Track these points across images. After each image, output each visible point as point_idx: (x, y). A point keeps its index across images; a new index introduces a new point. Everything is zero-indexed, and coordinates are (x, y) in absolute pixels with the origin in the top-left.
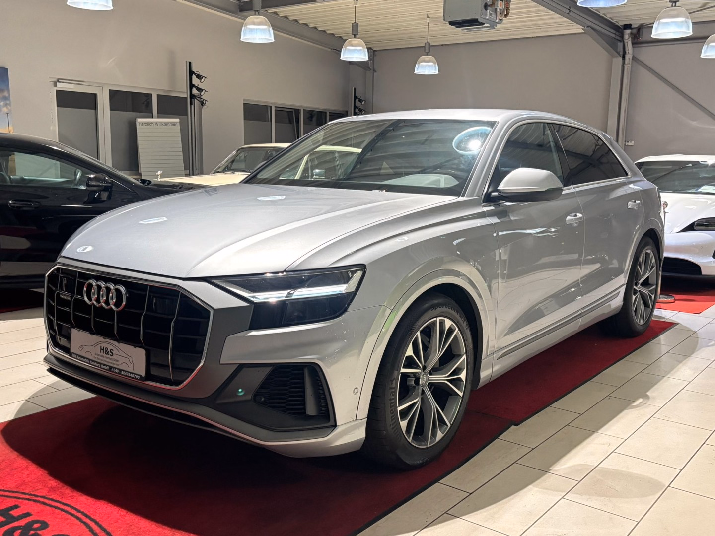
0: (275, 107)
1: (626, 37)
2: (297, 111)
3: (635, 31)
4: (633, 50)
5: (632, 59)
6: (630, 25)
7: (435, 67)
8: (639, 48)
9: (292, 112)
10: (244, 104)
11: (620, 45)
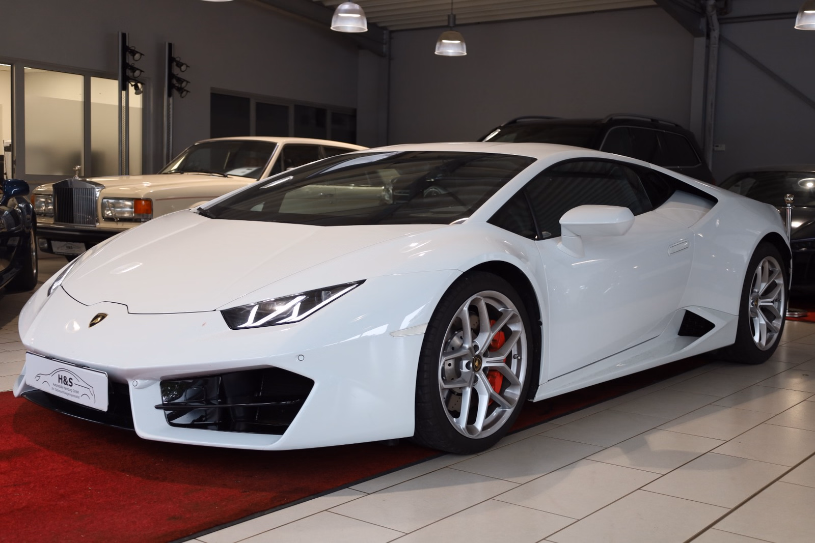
0: (257, 102)
2: (284, 107)
4: (720, 28)
7: (462, 46)
8: (726, 25)
10: (213, 95)
11: (703, 21)
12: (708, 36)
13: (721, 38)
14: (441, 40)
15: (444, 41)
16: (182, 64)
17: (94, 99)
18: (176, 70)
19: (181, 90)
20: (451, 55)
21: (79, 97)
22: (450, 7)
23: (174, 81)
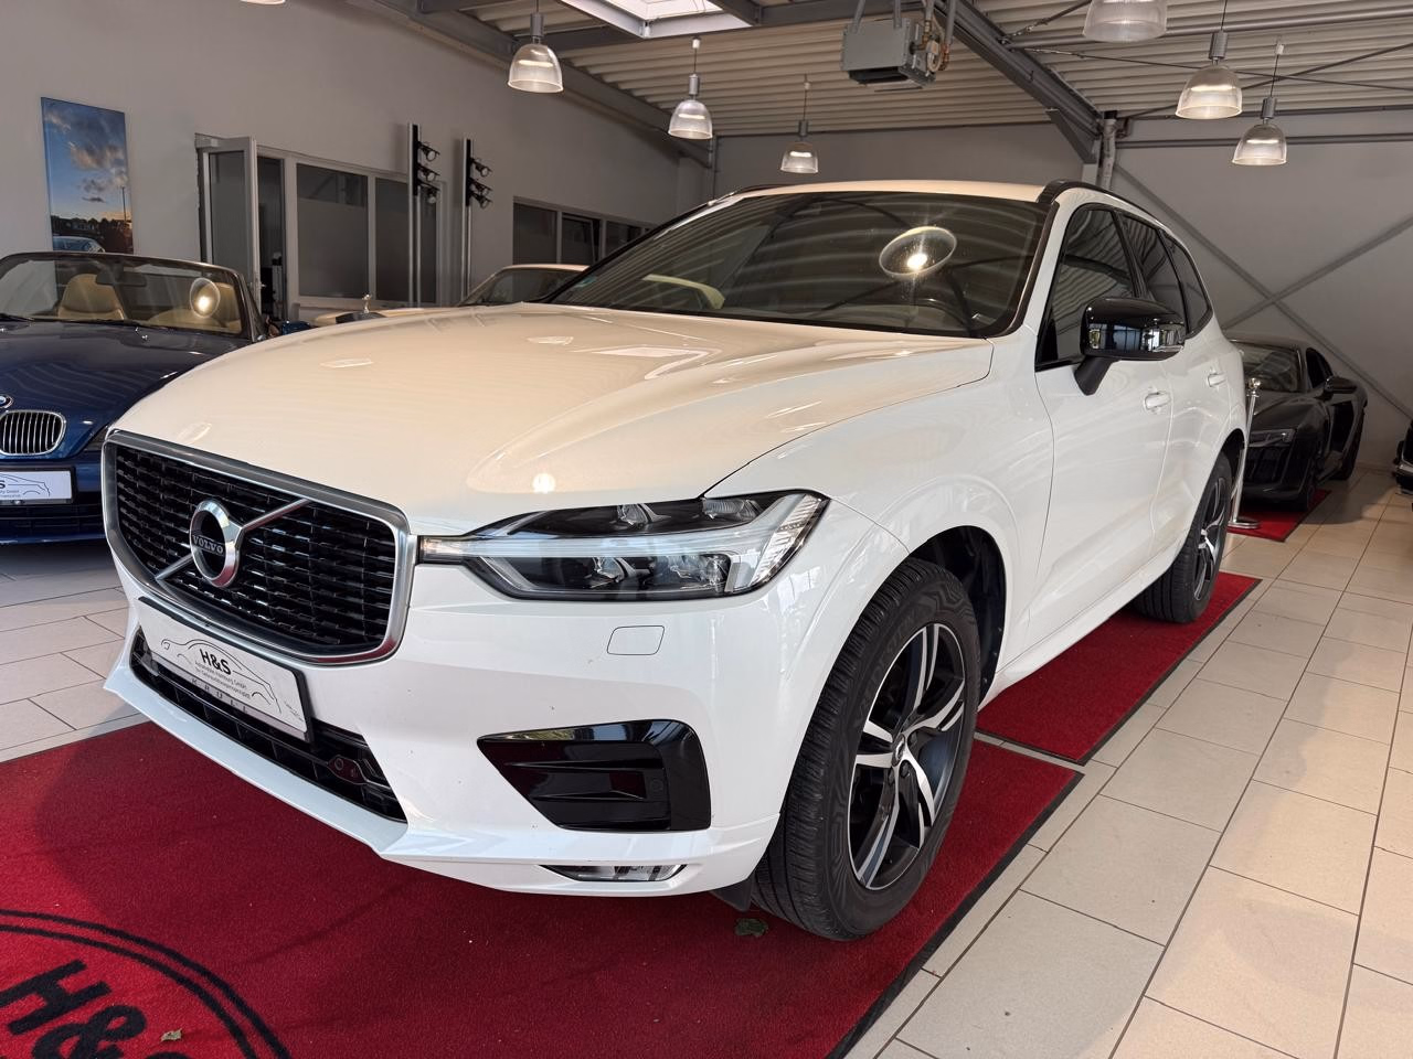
0: (564, 214)
1: (1108, 129)
2: (597, 222)
3: (1122, 123)
4: (1116, 153)
5: (1113, 168)
6: (1115, 112)
7: (814, 160)
8: (1124, 150)
9: (589, 224)
10: (515, 205)
11: (1097, 144)
12: (1101, 163)
13: (1115, 168)
14: (789, 153)
15: (794, 154)
16: (483, 168)
18: (475, 174)
19: (480, 199)
20: (799, 171)
22: (802, 110)
23: (473, 188)
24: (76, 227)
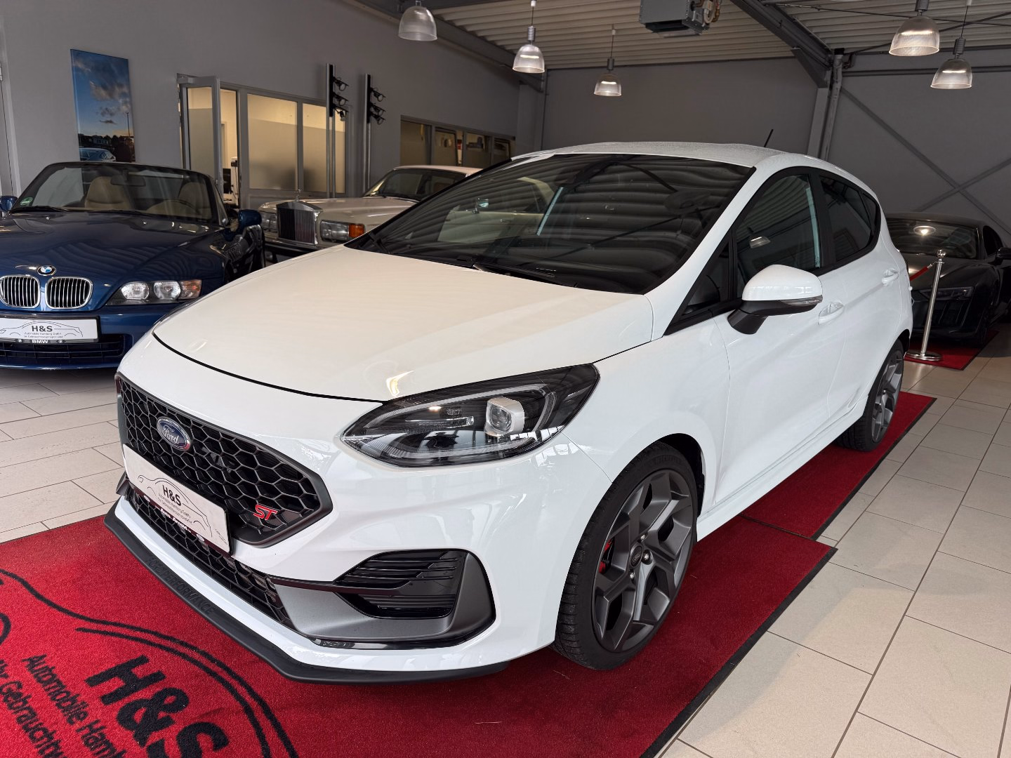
0: (436, 128)
1: (837, 62)
3: (847, 58)
4: (842, 80)
5: (840, 91)
6: (843, 49)
7: (618, 87)
8: (849, 78)
9: (455, 134)
10: (401, 120)
11: (829, 73)
12: (831, 88)
13: (841, 87)
14: (600, 81)
15: (604, 82)
16: (379, 95)
17: (305, 124)
18: (374, 100)
19: (377, 117)
20: (607, 95)
21: (293, 121)
22: (610, 50)
23: (372, 110)
24: (95, 142)
